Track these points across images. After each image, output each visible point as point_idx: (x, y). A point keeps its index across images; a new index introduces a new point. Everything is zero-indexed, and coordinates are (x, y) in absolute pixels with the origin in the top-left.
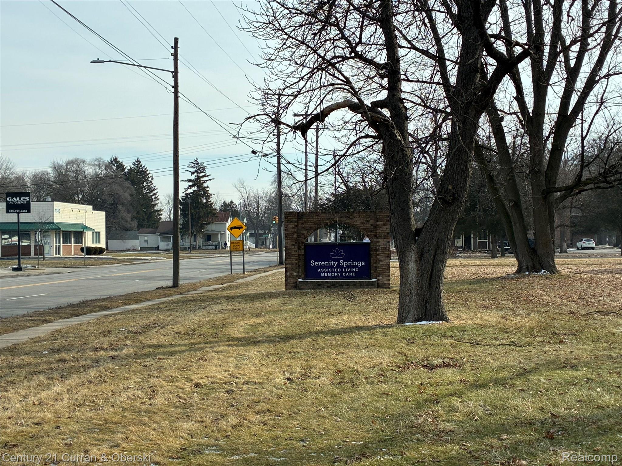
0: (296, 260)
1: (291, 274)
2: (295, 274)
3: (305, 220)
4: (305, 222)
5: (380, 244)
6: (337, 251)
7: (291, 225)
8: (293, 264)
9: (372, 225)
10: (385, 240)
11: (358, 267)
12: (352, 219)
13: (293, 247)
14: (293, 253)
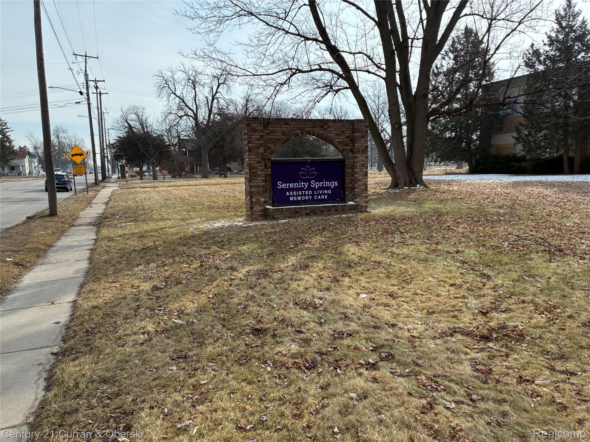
0: (264, 181)
1: (258, 200)
2: (262, 199)
3: (272, 129)
4: (272, 132)
5: (357, 160)
6: (308, 169)
7: (256, 136)
8: (259, 187)
9: (347, 137)
10: (363, 155)
11: (331, 189)
12: (326, 129)
13: (259, 165)
14: (259, 173)
